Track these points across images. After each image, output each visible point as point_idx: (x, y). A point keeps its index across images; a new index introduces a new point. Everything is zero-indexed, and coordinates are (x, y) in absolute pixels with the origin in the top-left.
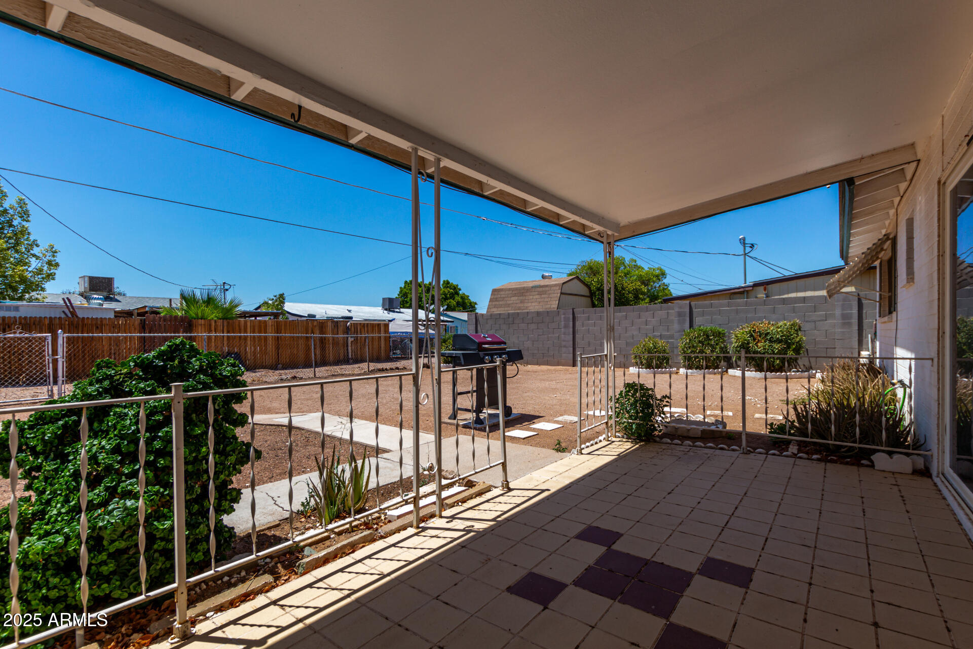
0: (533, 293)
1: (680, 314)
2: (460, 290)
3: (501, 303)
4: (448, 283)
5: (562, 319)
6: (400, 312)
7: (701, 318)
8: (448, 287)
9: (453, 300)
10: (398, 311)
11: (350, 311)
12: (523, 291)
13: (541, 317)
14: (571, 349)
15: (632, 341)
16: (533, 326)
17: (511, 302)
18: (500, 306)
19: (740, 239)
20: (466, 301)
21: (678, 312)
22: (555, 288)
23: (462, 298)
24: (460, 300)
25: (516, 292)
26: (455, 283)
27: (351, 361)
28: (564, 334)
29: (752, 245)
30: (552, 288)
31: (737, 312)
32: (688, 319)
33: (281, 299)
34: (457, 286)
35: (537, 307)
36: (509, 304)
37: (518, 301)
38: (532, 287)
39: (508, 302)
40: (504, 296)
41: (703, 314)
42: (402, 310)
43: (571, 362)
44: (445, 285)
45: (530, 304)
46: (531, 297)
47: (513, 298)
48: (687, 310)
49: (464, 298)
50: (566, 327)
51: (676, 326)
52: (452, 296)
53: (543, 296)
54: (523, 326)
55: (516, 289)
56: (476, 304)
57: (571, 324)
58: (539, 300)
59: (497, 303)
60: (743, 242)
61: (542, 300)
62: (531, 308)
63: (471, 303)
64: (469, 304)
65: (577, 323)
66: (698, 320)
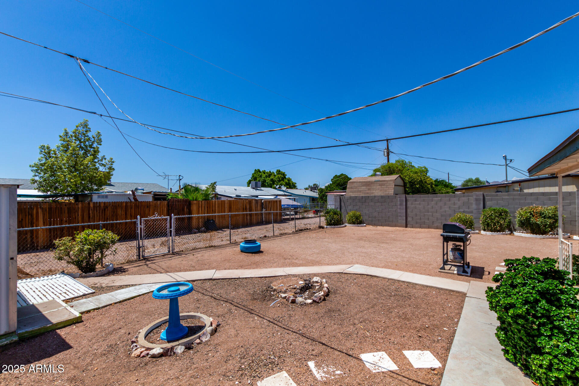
0: (376, 185)
1: (477, 200)
2: (286, 175)
3: (355, 190)
4: (280, 171)
5: (398, 201)
6: (261, 190)
7: (490, 202)
8: (279, 174)
9: (283, 181)
10: (260, 189)
11: (236, 190)
12: (369, 183)
13: (384, 199)
14: (405, 218)
15: (445, 214)
16: (378, 204)
17: (361, 190)
18: (355, 192)
19: (503, 156)
20: (290, 182)
21: (476, 198)
22: (390, 182)
23: (288, 180)
24: (287, 181)
25: (364, 184)
26: (283, 171)
27: (264, 223)
28: (400, 209)
29: (511, 160)
30: (388, 182)
31: (514, 199)
32: (482, 202)
33: (213, 186)
34: (285, 173)
35: (379, 193)
36: (361, 191)
37: (366, 189)
38: (375, 181)
39: (359, 190)
40: (356, 186)
41: (491, 200)
42: (262, 188)
43: (405, 225)
44: (278, 173)
45: (374, 191)
46: (375, 187)
47: (362, 187)
48: (482, 197)
49: (289, 180)
50: (401, 205)
51: (474, 206)
52: (283, 180)
53: (383, 187)
54: (372, 204)
55: (364, 182)
56: (296, 183)
57: (404, 203)
58: (381, 189)
59: (352, 190)
60: (505, 158)
61: (383, 189)
62: (375, 193)
63: (293, 183)
64: (292, 184)
65: (408, 203)
66: (488, 203)
